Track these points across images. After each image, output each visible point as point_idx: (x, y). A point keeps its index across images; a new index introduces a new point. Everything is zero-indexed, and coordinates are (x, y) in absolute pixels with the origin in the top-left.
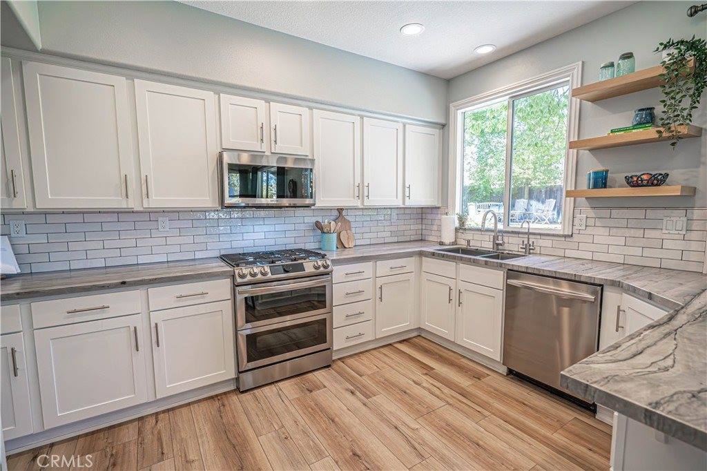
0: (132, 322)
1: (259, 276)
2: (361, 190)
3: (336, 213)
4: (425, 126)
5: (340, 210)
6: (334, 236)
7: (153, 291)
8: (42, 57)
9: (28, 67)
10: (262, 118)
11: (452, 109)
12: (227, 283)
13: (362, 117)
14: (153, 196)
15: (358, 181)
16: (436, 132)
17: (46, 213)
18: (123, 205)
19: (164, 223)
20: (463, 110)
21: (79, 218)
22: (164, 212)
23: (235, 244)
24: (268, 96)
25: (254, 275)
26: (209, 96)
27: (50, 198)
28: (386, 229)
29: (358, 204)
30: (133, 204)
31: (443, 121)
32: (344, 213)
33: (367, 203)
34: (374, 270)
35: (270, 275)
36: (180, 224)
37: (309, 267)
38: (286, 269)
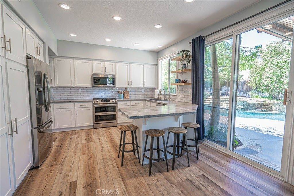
0: (71, 110)
1: (96, 102)
2: (130, 83)
3: (125, 89)
4: (150, 65)
5: (126, 88)
6: (122, 95)
7: (76, 104)
8: (57, 57)
9: (55, 59)
10: (102, 66)
11: (158, 60)
12: (91, 103)
13: (130, 64)
14: (77, 84)
15: (129, 80)
16: (154, 66)
17: (56, 87)
18: (71, 86)
19: (80, 90)
20: (161, 60)
21: (63, 89)
22: (80, 88)
23: (97, 96)
24: (104, 61)
25: (97, 102)
26: (90, 62)
27: (58, 84)
28: (141, 94)
29: (129, 87)
30: (73, 86)
31: (156, 64)
32: (127, 89)
33: (131, 86)
34: (130, 104)
35: (101, 103)
36: (84, 91)
37: (111, 101)
38: (105, 101)
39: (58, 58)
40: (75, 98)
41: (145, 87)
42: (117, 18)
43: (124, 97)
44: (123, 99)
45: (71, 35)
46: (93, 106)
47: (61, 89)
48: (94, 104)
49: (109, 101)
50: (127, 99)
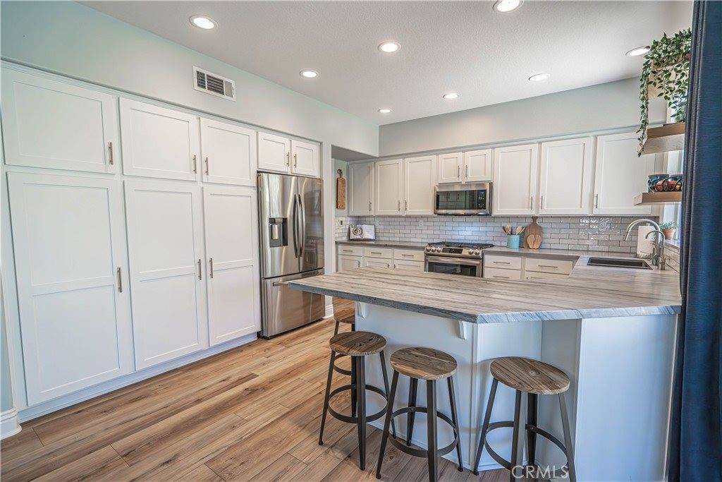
2: (535, 201)
3: (531, 221)
5: (534, 218)
6: (517, 237)
9: (377, 164)
10: (460, 163)
13: (540, 143)
14: (408, 210)
15: (533, 194)
23: (454, 237)
24: (463, 149)
25: (433, 251)
26: (433, 157)
27: (379, 211)
30: (401, 213)
33: (542, 212)
34: (523, 265)
35: (441, 253)
36: (428, 224)
37: (465, 252)
38: (451, 251)
39: (380, 160)
40: (412, 240)
41: (596, 212)
42: (390, 47)
43: (523, 243)
44: (517, 251)
45: (382, 111)
46: (426, 260)
47: (391, 219)
48: (427, 255)
49: (460, 251)
50: (531, 251)
